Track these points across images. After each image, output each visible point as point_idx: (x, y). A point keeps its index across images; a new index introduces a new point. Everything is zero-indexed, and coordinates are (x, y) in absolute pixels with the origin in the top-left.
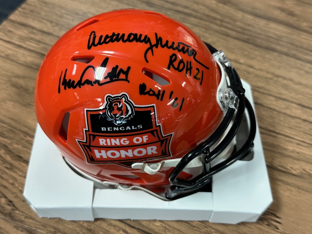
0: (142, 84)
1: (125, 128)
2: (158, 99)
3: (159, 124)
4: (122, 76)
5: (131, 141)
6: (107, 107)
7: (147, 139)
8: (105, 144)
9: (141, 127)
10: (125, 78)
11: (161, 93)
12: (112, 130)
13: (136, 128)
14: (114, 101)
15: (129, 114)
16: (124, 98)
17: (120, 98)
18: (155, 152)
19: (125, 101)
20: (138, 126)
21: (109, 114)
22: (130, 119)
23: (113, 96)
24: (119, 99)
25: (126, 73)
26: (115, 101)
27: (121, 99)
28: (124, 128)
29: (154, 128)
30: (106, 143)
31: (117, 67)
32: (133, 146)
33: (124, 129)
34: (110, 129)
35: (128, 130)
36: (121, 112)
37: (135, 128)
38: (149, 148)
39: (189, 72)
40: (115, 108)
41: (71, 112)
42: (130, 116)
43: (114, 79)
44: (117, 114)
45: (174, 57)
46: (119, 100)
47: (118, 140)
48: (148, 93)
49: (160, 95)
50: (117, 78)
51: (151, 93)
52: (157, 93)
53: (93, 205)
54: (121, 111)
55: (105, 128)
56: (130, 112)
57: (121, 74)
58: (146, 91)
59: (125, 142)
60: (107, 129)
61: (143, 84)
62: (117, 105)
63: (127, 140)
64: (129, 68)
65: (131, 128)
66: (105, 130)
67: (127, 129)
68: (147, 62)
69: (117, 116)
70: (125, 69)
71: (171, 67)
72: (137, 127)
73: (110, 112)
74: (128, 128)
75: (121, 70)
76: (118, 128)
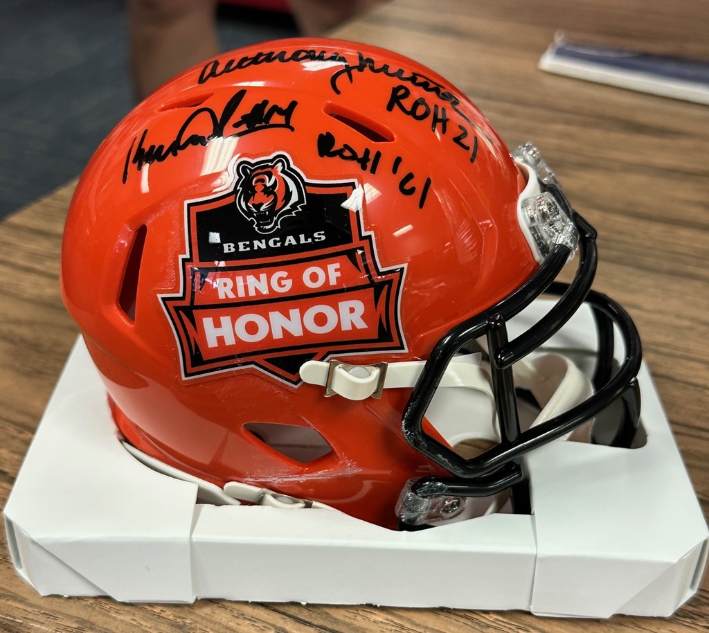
0: (325, 134)
1: (283, 241)
2: (364, 168)
3: (368, 233)
4: (277, 119)
5: (298, 281)
6: (238, 188)
7: (339, 274)
8: (231, 295)
9: (323, 238)
10: (283, 122)
11: (372, 157)
12: (248, 249)
13: (310, 240)
14: (256, 172)
15: (291, 202)
16: (280, 164)
17: (270, 164)
18: (361, 325)
19: (283, 171)
20: (316, 235)
21: (243, 204)
22: (294, 215)
23: (253, 161)
24: (267, 166)
25: (288, 113)
26: (259, 171)
27: (273, 167)
28: (278, 242)
29: (356, 242)
30: (234, 290)
31: (266, 102)
32: (301, 298)
33: (279, 245)
34: (246, 246)
35: (290, 245)
36: (272, 197)
37: (306, 240)
38: (344, 306)
39: (439, 125)
40: (259, 188)
41: (149, 223)
42: (294, 206)
43: (258, 125)
44: (262, 204)
45: (402, 92)
46: (269, 169)
47: (263, 277)
48: (339, 153)
49: (369, 160)
50: (263, 124)
51: (347, 153)
52: (360, 155)
53: (193, 536)
54: (272, 195)
55: (232, 245)
56: (295, 198)
57: (275, 114)
58: (335, 149)
59: (283, 282)
60: (237, 247)
61: (328, 133)
62: (263, 181)
63: (287, 278)
64: (294, 104)
65: (298, 240)
66: (233, 250)
67: (286, 244)
68: (338, 92)
69: (261, 209)
70: (284, 107)
71: (396, 107)
72: (313, 238)
73: (246, 201)
74: (290, 240)
75: (275, 109)
76: (264, 241)
